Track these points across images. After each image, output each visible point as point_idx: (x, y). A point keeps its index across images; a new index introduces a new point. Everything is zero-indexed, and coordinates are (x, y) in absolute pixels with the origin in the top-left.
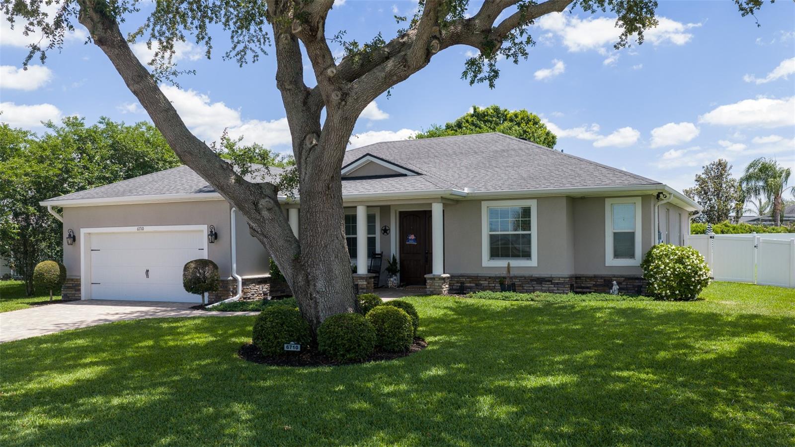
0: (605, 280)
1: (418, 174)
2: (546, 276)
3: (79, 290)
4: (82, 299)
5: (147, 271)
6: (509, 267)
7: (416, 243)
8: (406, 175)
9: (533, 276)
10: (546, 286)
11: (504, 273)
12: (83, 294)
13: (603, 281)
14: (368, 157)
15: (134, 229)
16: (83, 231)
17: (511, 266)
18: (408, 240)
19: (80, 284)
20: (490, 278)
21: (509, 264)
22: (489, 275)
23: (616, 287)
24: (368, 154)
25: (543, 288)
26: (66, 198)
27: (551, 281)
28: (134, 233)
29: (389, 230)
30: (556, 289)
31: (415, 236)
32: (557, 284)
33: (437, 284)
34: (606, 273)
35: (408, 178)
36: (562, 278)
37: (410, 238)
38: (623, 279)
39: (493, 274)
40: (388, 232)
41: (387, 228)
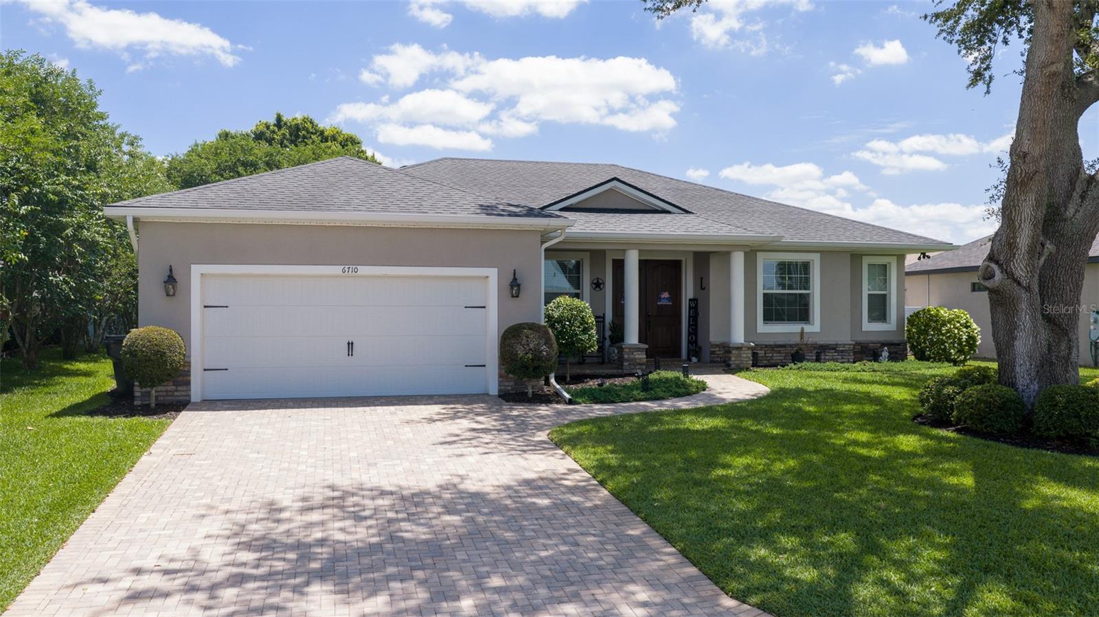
0: (862, 346)
1: (687, 212)
2: (829, 343)
3: (188, 383)
4: (193, 400)
5: (350, 345)
6: (802, 333)
7: (671, 303)
8: (669, 212)
9: (818, 343)
10: (830, 354)
11: (797, 340)
12: (196, 392)
13: (860, 347)
14: (615, 182)
15: (337, 270)
16: (197, 270)
17: (805, 331)
18: (660, 299)
19: (189, 371)
20: (766, 346)
21: (803, 329)
22: (766, 343)
23: (885, 354)
24: (615, 179)
25: (827, 357)
26: (138, 204)
27: (834, 349)
28: (337, 276)
29: (604, 283)
30: (840, 357)
31: (669, 294)
32: (842, 351)
33: (745, 355)
34: (862, 339)
35: (668, 217)
36: (847, 345)
37: (663, 296)
38: (879, 345)
39: (771, 341)
40: (602, 286)
41: (600, 281)
